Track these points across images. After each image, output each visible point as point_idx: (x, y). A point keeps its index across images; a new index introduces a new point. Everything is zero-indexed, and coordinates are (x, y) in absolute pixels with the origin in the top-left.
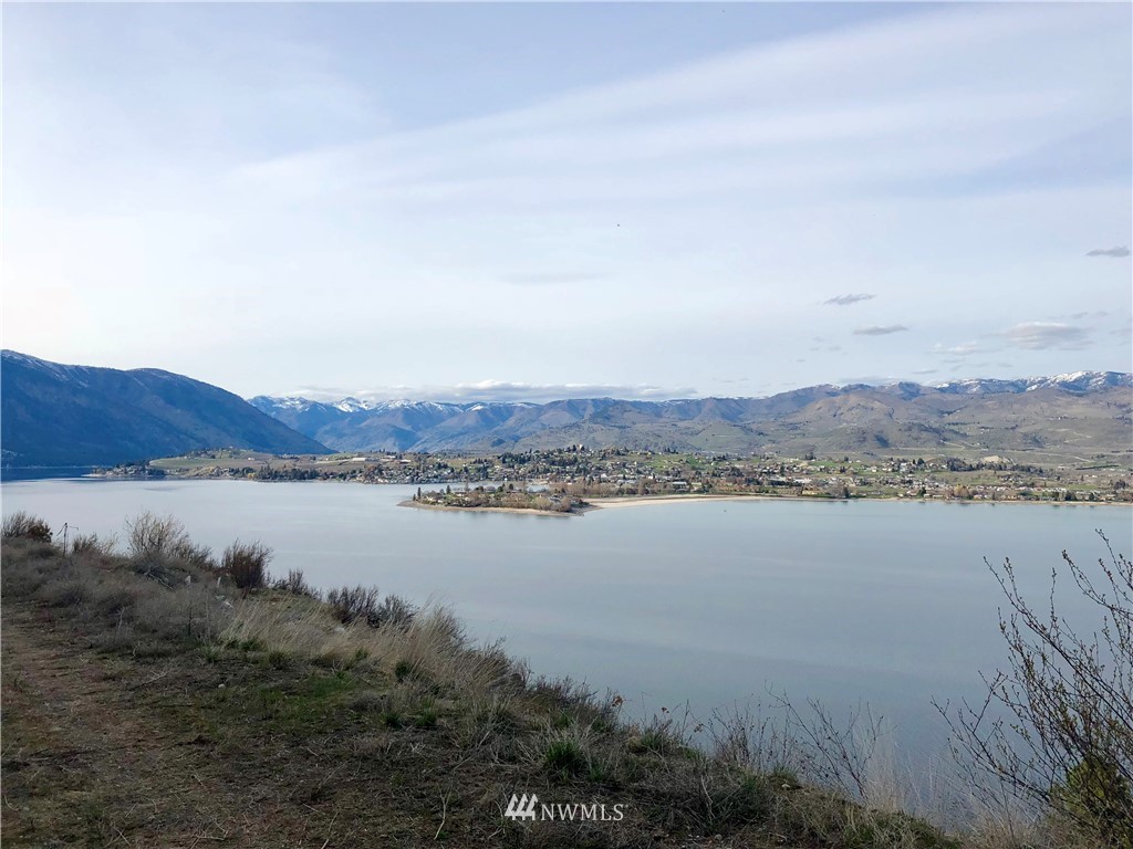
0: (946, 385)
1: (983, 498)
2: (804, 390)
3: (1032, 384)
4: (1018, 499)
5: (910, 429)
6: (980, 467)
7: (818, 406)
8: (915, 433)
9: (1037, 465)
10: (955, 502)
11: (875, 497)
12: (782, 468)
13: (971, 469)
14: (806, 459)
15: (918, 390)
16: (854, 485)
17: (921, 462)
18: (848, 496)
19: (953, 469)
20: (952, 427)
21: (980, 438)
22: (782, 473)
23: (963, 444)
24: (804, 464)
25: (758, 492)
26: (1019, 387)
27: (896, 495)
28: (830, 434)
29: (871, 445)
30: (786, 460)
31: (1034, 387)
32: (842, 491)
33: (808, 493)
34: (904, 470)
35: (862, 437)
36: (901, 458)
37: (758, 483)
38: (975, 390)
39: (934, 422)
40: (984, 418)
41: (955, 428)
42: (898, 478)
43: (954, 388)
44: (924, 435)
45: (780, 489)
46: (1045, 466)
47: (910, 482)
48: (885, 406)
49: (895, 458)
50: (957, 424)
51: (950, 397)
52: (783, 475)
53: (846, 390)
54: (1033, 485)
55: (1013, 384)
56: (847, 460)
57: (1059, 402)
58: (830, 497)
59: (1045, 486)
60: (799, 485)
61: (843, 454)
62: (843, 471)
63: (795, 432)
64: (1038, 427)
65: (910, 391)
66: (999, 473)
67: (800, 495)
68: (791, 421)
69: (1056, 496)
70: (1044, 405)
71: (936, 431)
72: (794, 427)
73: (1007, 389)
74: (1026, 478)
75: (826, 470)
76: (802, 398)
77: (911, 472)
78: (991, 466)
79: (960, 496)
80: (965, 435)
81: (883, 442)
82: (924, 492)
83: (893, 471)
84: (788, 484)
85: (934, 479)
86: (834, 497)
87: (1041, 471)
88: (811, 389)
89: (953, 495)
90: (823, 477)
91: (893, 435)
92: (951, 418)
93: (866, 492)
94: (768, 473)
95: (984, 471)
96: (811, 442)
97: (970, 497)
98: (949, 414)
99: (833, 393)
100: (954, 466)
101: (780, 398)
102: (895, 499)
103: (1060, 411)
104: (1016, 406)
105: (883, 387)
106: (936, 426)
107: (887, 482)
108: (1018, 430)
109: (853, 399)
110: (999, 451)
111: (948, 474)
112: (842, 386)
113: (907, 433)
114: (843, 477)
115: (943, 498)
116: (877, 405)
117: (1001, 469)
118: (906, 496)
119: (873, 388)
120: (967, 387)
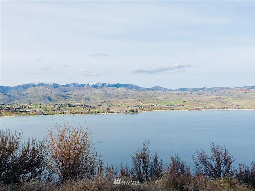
0: (65, 85)
1: (79, 114)
2: (26, 84)
3: (86, 85)
4: (87, 113)
5: (57, 96)
6: (76, 106)
7: (31, 89)
8: (58, 97)
9: (90, 105)
10: (72, 115)
11: (51, 114)
12: (22, 107)
13: (74, 106)
14: (29, 104)
15: (58, 86)
16: (44, 111)
17: (61, 105)
18: (43, 114)
19: (70, 106)
20: (67, 95)
21: (75, 98)
22: (22, 108)
23: (71, 100)
24: (29, 106)
25: (16, 114)
26: (83, 86)
27: (57, 113)
28: (35, 97)
29: (46, 100)
30: (23, 105)
31: (86, 86)
32: (42, 113)
33: (32, 114)
34: (57, 107)
35: (44, 98)
36: (56, 103)
37: (16, 111)
38: (72, 86)
39: (63, 94)
40: (75, 93)
41: (68, 96)
42: (56, 109)
43: (67, 85)
44: (61, 97)
45: (23, 113)
46: (91, 105)
47: (59, 110)
48: (49, 89)
49: (54, 103)
50: (69, 95)
51: (66, 88)
52: (23, 109)
53: (38, 85)
54: (89, 110)
55: (82, 85)
56: (41, 104)
57: (92, 90)
58: (38, 115)
59: (92, 110)
60: (29, 112)
61: (39, 103)
62: (40, 107)
63: (24, 96)
64: (88, 95)
65: (56, 86)
66: (81, 107)
67: (29, 114)
68: (23, 93)
69: (95, 112)
70: (89, 90)
71: (64, 96)
72: (24, 95)
73: (80, 86)
74: (87, 108)
75: (36, 107)
76: (26, 87)
77: (59, 107)
78: (79, 106)
79: (73, 113)
80: (71, 98)
81: (50, 100)
82: (64, 112)
83: (54, 107)
84: (25, 111)
85: (65, 109)
86: (39, 115)
87: (90, 106)
88: (28, 84)
89: (71, 113)
90: (35, 109)
91: (52, 97)
92: (66, 93)
93: (48, 113)
94: (18, 109)
95: (78, 107)
96: (29, 99)
97: (76, 113)
98: (67, 92)
99: (35, 86)
100: (70, 105)
101: (19, 87)
102: (56, 115)
103: (93, 92)
104: (83, 90)
105: (49, 84)
106: (63, 95)
107: (53, 110)
108: (84, 96)
109: (41, 87)
110: (80, 101)
111: (69, 108)
112: (37, 84)
113: (56, 97)
114: (40, 109)
115: (69, 114)
116: (47, 89)
117: (81, 106)
118: (59, 114)
119: (46, 85)
120: (70, 85)
